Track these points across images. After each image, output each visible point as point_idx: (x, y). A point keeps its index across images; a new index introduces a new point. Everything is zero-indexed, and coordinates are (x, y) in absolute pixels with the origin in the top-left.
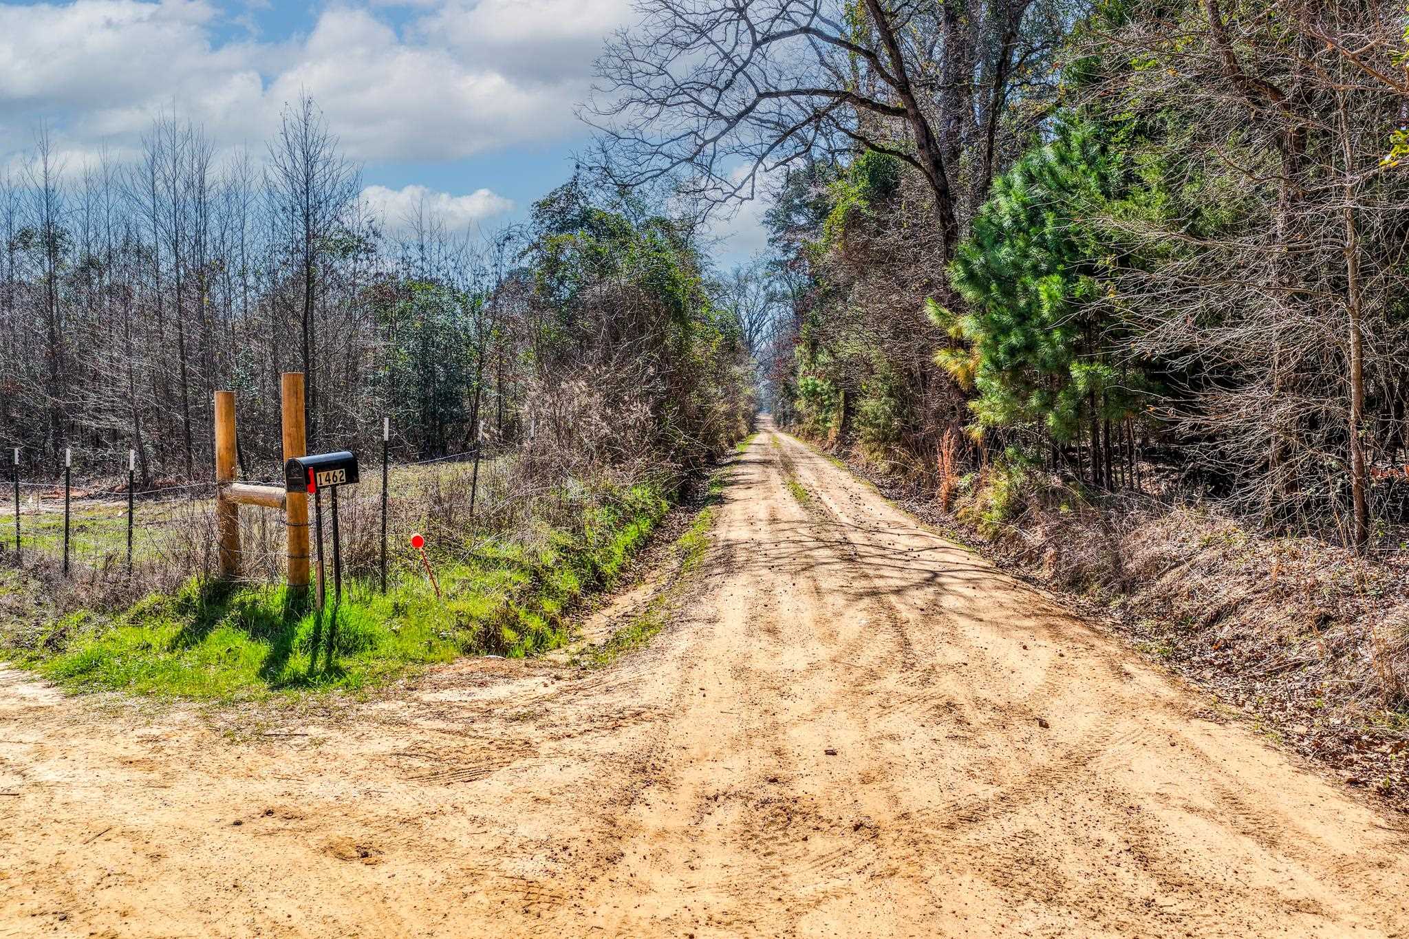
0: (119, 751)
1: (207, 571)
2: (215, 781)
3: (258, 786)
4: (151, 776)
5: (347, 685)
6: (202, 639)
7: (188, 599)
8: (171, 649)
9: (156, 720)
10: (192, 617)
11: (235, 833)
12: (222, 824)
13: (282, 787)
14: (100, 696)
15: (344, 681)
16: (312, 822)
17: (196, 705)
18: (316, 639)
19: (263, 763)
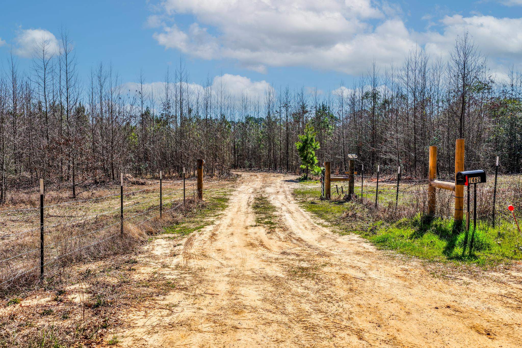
0: (394, 272)
1: (424, 211)
2: (428, 290)
3: (443, 296)
4: (405, 283)
5: (478, 263)
6: (422, 236)
7: (417, 221)
8: (411, 238)
9: (406, 263)
10: (418, 228)
11: (436, 312)
12: (431, 307)
13: (453, 298)
14: (388, 251)
15: (477, 261)
16: (466, 315)
17: (420, 260)
18: (465, 242)
19: (445, 287)
